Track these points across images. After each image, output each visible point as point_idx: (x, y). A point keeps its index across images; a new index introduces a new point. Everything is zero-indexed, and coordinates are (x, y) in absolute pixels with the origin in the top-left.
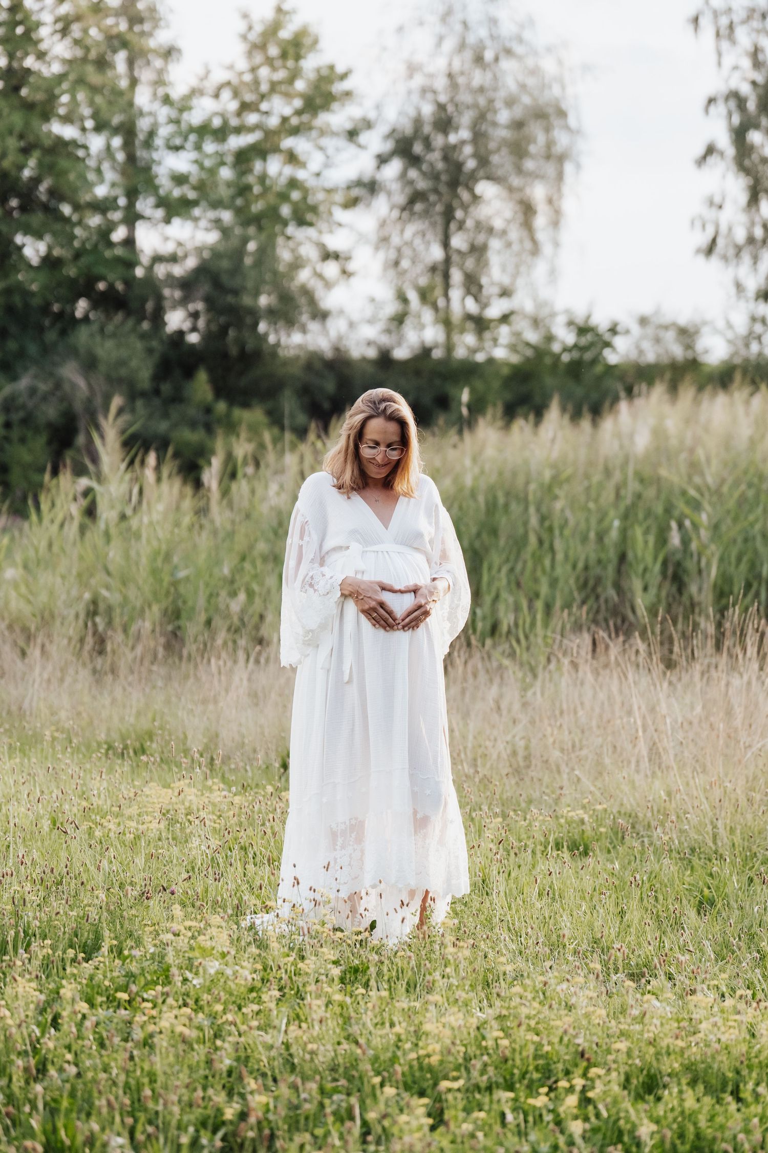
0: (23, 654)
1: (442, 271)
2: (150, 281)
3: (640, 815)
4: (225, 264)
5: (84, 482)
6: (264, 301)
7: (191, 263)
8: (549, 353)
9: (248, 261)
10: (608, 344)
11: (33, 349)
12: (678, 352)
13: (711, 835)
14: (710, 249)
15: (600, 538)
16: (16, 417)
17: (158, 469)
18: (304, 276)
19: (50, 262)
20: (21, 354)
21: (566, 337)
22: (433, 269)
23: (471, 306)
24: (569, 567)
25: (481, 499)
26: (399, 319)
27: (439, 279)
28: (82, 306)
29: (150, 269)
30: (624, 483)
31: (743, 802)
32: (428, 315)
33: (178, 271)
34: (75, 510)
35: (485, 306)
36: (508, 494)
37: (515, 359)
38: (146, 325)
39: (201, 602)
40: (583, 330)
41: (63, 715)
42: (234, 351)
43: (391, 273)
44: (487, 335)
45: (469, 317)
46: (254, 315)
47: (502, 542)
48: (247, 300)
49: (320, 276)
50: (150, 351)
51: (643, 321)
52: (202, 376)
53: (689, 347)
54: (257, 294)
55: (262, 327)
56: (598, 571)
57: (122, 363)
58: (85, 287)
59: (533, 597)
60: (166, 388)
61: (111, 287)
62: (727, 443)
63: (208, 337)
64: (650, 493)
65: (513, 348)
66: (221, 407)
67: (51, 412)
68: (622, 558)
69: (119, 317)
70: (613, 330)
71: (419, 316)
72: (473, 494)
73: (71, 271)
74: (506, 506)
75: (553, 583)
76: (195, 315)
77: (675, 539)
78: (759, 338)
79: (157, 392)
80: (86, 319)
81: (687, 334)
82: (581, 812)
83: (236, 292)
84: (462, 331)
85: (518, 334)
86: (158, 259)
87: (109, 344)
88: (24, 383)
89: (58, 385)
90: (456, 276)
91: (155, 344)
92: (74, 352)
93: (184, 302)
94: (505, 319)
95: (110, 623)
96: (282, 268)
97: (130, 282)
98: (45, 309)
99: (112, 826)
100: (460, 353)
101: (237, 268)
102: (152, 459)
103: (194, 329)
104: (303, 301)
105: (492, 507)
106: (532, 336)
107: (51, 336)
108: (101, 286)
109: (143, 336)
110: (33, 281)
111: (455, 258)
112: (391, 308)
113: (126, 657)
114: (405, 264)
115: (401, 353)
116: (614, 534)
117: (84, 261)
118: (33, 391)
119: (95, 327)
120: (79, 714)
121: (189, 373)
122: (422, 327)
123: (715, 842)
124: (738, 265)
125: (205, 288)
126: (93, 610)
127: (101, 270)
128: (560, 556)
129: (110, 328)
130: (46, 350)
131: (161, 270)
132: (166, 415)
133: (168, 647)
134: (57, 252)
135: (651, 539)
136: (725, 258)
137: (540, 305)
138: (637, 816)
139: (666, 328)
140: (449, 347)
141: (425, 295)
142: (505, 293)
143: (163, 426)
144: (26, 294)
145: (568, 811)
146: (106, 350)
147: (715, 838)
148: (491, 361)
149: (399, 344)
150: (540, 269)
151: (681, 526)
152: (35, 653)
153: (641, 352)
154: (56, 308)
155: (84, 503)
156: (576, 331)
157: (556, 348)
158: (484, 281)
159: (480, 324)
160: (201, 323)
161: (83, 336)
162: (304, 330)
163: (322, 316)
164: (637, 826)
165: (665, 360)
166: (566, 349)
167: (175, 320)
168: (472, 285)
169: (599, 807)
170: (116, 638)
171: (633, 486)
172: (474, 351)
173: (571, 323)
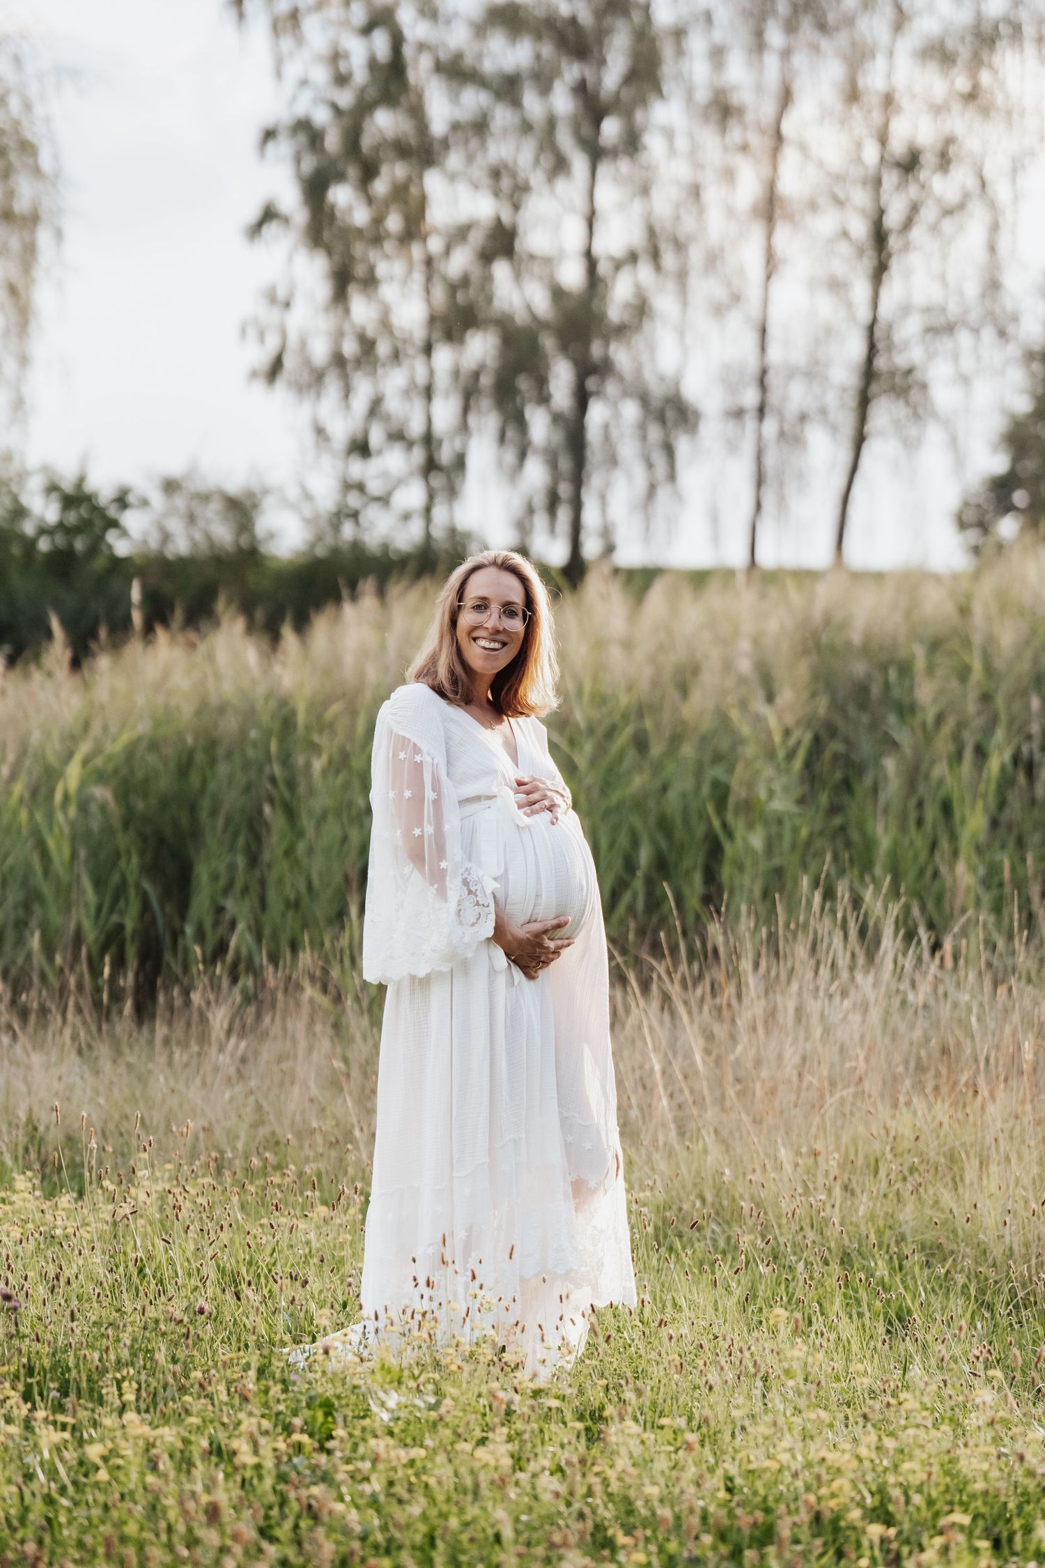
8: (18, 536)
10: (114, 524)
14: (273, 372)
21: (44, 511)
40: (72, 500)
51: (171, 486)
53: (243, 528)
70: (122, 501)
78: (355, 515)
81: (240, 509)
124: (317, 397)
136: (297, 386)
139: (206, 498)
153: (166, 537)
156: (60, 501)
157: (28, 528)
166: (44, 531)
173: (52, 488)
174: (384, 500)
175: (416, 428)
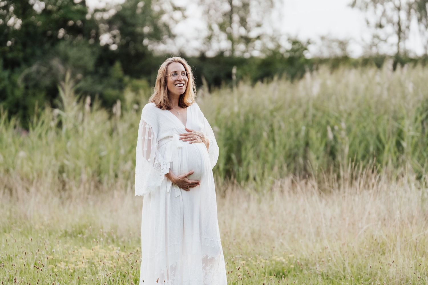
0: (28, 190)
1: (229, 15)
2: (93, 21)
3: (310, 260)
4: (128, 13)
5: (57, 111)
6: (147, 30)
7: (112, 12)
8: (278, 53)
9: (139, 11)
10: (306, 49)
11: (38, 52)
12: (339, 52)
13: (342, 269)
14: (353, 5)
15: (297, 135)
16: (31, 84)
17: (91, 105)
18: (165, 18)
19: (46, 12)
20: (33, 55)
21: (286, 46)
22: (225, 15)
23: (243, 31)
24: (282, 148)
25: (242, 118)
26: (210, 38)
27: (227, 20)
28: (61, 33)
29: (93, 15)
30: (308, 110)
31: (357, 253)
32: (223, 36)
33: (107, 16)
34: (53, 124)
35: (249, 31)
36: (254, 115)
37: (263, 56)
38: (91, 41)
39: (111, 166)
40: (295, 42)
41: (45, 218)
42: (133, 52)
43: (206, 16)
44: (250, 44)
45: (242, 37)
46: (142, 36)
47: (251, 138)
48: (138, 30)
49: (172, 18)
50: (93, 53)
51: (323, 38)
52: (118, 65)
53: (344, 50)
54: (143, 26)
55: (146, 42)
56: (296, 150)
57: (80, 59)
58: (62, 23)
59: (265, 161)
60: (101, 70)
61: (75, 24)
62: (356, 92)
63: (120, 47)
64: (319, 114)
65: (262, 51)
66: (127, 79)
67: (47, 82)
68: (307, 144)
69: (79, 38)
70: (309, 43)
71: (218, 36)
72: (238, 116)
73: (55, 16)
74: (253, 121)
75: (275, 156)
76: (114, 37)
77: (330, 136)
78: (376, 45)
79: (96, 72)
80: (63, 39)
81: (343, 44)
82: (282, 258)
83: (134, 25)
84: (239, 42)
85: (264, 45)
86: (96, 11)
87: (75, 50)
88: (34, 68)
89: (51, 69)
90: (236, 18)
91: (95, 49)
92: (57, 54)
93: (109, 30)
94: (258, 38)
95: (68, 176)
96: (154, 14)
97: (84, 21)
98: (44, 33)
99: (63, 267)
100: (238, 54)
101: (134, 15)
102: (88, 100)
103: (114, 43)
104: (164, 29)
105: (247, 121)
106: (271, 46)
107: (47, 46)
108: (71, 23)
109: (91, 46)
110: (38, 20)
111: (234, 9)
112: (205, 33)
113: (75, 191)
114: (212, 12)
115: (210, 54)
116: (303, 134)
117: (62, 11)
118: (38, 72)
119: (67, 42)
120: (53, 218)
121: (112, 63)
122: (219, 41)
123: (344, 271)
124: (366, 11)
125: (119, 24)
126: (62, 171)
127: (70, 15)
128: (277, 143)
129: (75, 42)
130: (45, 53)
131: (98, 16)
132: (101, 83)
133: (97, 187)
134: (50, 7)
135: (319, 135)
136: (360, 8)
137: (274, 31)
138: (308, 260)
139: (333, 41)
140: (233, 50)
141: (222, 27)
142: (259, 25)
143: (99, 88)
144: (35, 27)
145: (276, 258)
146: (73, 53)
147: (344, 269)
148: (252, 57)
149: (209, 49)
150: (274, 14)
151: (333, 129)
152: (32, 190)
153: (322, 53)
154: (50, 32)
155: (56, 121)
156: (292, 43)
157: (282, 51)
158: (248, 20)
159: (247, 40)
160: (118, 40)
161: (62, 47)
162: (164, 43)
163: (172, 36)
164: (309, 265)
165: (333, 57)
166: (287, 51)
167: (105, 39)
168: (243, 22)
169: (291, 256)
170: (71, 184)
171: (312, 111)
172: (244, 52)
173: (289, 39)
174: (385, 41)
175: (396, 19)
